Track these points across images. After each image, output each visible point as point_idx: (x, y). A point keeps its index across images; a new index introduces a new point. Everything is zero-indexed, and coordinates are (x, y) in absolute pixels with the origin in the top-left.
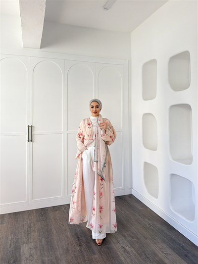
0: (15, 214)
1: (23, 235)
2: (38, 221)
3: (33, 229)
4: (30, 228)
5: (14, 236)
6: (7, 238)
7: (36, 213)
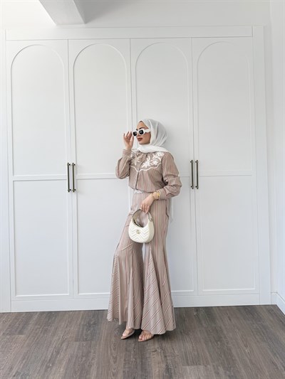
0: (51, 315)
1: (39, 368)
2: (76, 340)
3: (62, 356)
4: (58, 353)
5: (23, 367)
6: (11, 369)
7: (82, 319)
